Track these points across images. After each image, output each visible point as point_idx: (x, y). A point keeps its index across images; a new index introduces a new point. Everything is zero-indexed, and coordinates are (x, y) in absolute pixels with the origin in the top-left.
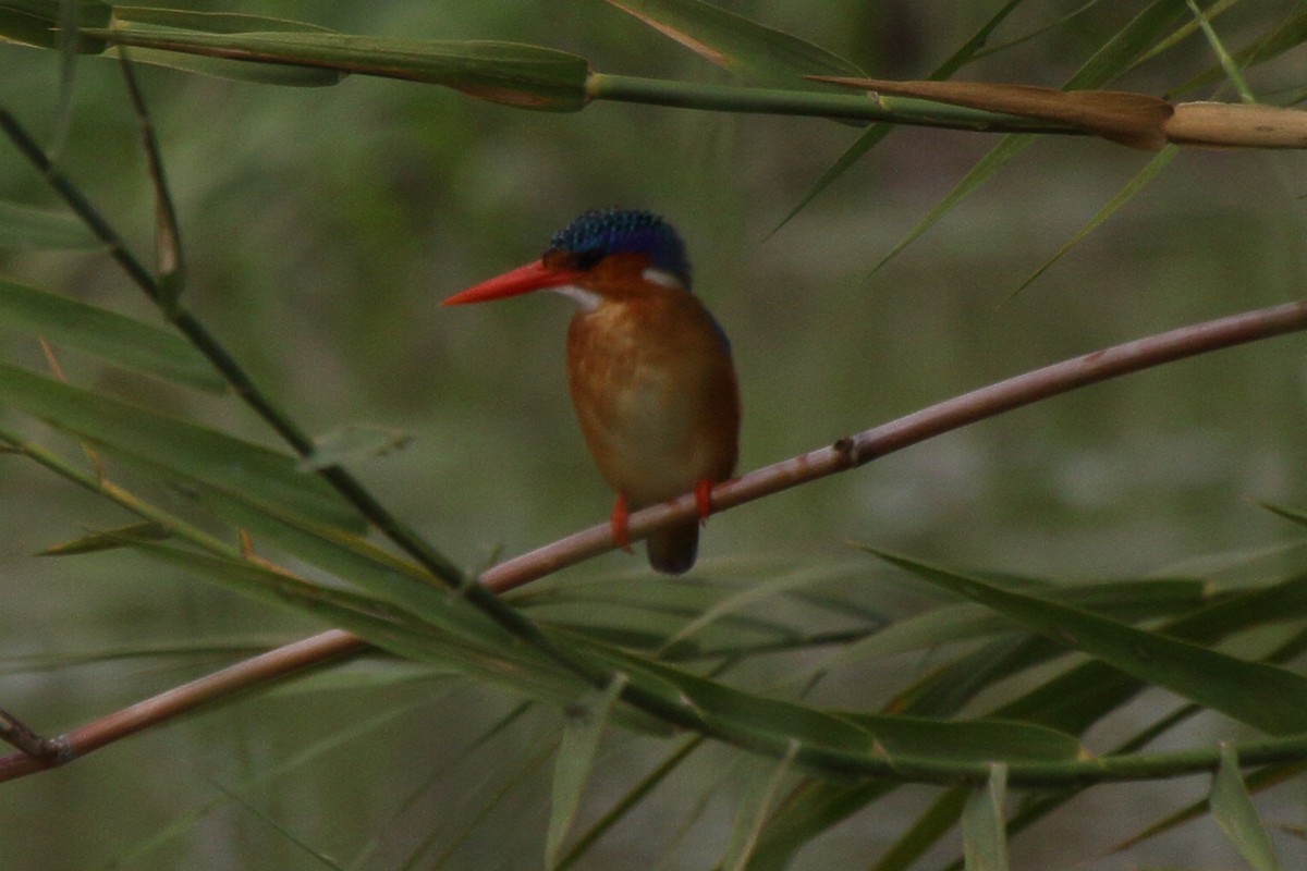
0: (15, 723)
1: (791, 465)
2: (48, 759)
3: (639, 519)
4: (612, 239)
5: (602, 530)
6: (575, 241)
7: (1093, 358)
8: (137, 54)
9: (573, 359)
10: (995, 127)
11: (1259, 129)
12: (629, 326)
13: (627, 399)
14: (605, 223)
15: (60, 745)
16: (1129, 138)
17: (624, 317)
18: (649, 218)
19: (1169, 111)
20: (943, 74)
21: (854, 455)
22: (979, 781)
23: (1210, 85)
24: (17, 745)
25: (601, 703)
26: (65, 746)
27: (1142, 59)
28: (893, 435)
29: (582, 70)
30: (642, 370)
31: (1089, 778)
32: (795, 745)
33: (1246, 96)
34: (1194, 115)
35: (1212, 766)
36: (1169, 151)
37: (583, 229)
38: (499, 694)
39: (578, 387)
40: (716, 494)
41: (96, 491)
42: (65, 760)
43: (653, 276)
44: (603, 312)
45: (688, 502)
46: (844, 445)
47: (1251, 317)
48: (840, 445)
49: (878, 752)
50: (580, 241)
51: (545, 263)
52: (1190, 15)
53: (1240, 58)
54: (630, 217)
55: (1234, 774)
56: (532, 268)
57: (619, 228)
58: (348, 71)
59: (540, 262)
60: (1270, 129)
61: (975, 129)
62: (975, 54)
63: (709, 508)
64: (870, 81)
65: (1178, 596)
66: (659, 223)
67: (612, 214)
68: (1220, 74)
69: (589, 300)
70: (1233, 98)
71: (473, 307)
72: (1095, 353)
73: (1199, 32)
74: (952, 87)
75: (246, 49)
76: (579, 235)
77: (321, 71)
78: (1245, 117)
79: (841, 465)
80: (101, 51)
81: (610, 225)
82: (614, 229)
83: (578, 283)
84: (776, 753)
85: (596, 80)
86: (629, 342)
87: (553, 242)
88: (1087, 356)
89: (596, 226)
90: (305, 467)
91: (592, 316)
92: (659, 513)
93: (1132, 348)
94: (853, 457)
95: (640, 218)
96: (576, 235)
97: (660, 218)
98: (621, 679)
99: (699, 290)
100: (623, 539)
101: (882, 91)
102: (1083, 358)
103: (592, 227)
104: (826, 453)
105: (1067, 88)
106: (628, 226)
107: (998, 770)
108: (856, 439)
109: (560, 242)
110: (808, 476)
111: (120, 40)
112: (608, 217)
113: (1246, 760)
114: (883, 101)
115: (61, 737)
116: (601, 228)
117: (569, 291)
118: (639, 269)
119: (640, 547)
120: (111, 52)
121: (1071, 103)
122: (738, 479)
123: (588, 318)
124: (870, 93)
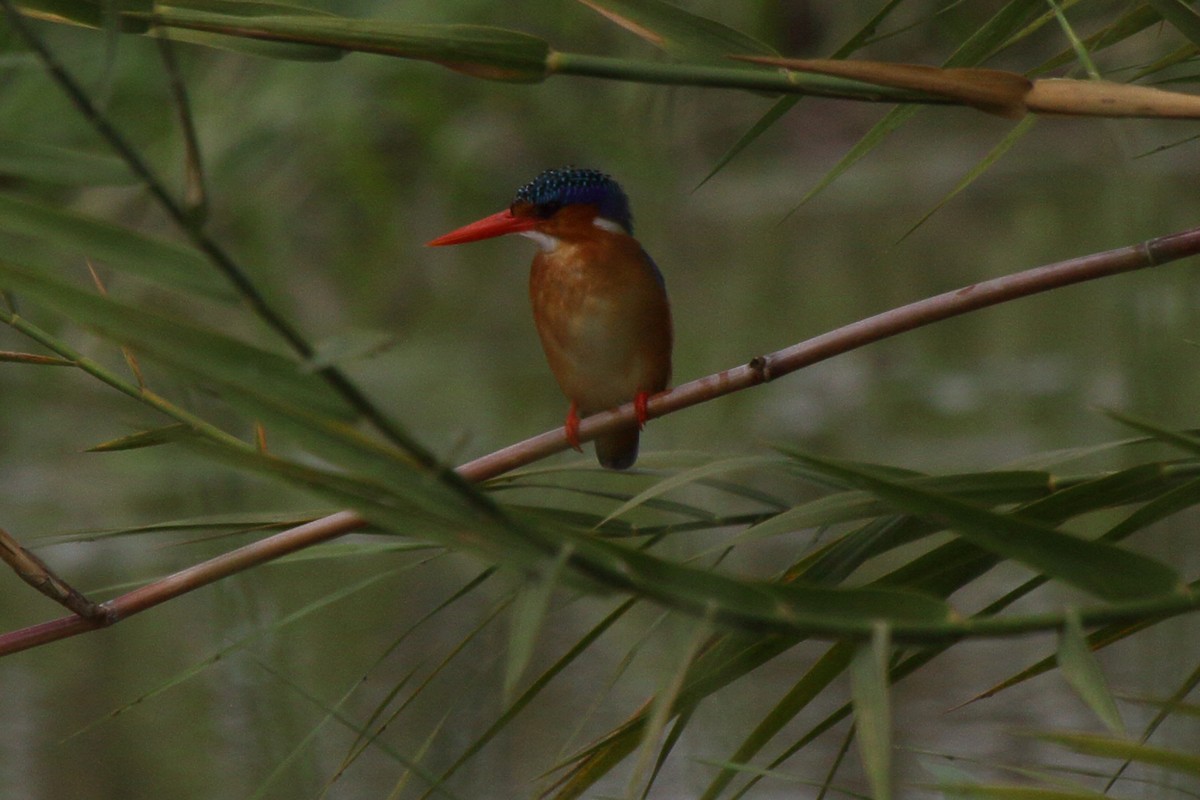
0: (71, 590)
1: (715, 380)
2: (99, 620)
3: (587, 424)
4: (568, 193)
5: (558, 433)
6: (538, 194)
7: (964, 292)
8: (175, 34)
9: (534, 290)
10: (885, 98)
11: (1104, 101)
12: (580, 263)
13: (577, 324)
14: (563, 179)
15: (109, 609)
16: (996, 108)
17: (576, 256)
18: (598, 176)
19: (1028, 86)
20: (842, 54)
21: (766, 371)
22: (864, 638)
23: (1063, 65)
24: (72, 609)
25: (552, 568)
26: (112, 609)
27: (1006, 43)
28: (799, 355)
29: (542, 49)
30: (591, 300)
31: (957, 636)
32: (712, 605)
33: (1094, 73)
34: (1050, 90)
35: (1058, 626)
36: (1029, 120)
37: (545, 184)
38: (468, 562)
39: (539, 313)
40: (652, 404)
41: (138, 398)
42: (112, 621)
43: (601, 223)
44: (560, 252)
45: (628, 410)
46: (756, 364)
47: (1096, 258)
48: (754, 363)
49: (783, 612)
50: (542, 194)
51: (512, 212)
52: (1047, 7)
53: (1088, 44)
54: (583, 175)
55: (1078, 634)
56: (501, 216)
57: (573, 183)
58: (350, 49)
59: (509, 211)
60: (1112, 101)
61: (869, 100)
62: (867, 40)
63: (647, 415)
64: (782, 60)
65: (1027, 485)
66: (606, 181)
67: (568, 172)
68: (1072, 55)
69: (550, 243)
70: (1083, 75)
71: (452, 248)
72: (966, 288)
73: (1055, 21)
74: (848, 65)
75: (266, 29)
76: (541, 189)
77: (327, 48)
78: (1094, 91)
79: (756, 380)
80: (143, 32)
81: (567, 180)
82: (570, 184)
83: (539, 229)
84: (696, 611)
85: (555, 58)
86: (580, 276)
87: (519, 194)
88: (960, 290)
89: (555, 181)
90: (308, 367)
91: (552, 255)
92: (604, 419)
93: (996, 284)
94: (766, 374)
95: (591, 175)
96: (538, 189)
97: (608, 176)
98: (568, 548)
99: (639, 234)
100: (575, 440)
101: (792, 68)
102: (957, 291)
103: (552, 183)
104: (744, 370)
105: (946, 66)
106: (581, 182)
107: (882, 628)
108: (768, 359)
109: (525, 195)
110: (729, 389)
111: (160, 22)
112: (565, 174)
113: (1088, 621)
114: (793, 77)
115: (109, 602)
116: (560, 183)
117: (532, 235)
118: (590, 218)
119: (590, 447)
120: (152, 33)
121: (949, 78)
122: (671, 391)
123: (546, 256)
124: (781, 71)
